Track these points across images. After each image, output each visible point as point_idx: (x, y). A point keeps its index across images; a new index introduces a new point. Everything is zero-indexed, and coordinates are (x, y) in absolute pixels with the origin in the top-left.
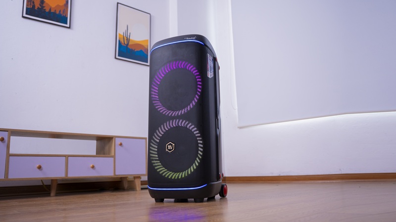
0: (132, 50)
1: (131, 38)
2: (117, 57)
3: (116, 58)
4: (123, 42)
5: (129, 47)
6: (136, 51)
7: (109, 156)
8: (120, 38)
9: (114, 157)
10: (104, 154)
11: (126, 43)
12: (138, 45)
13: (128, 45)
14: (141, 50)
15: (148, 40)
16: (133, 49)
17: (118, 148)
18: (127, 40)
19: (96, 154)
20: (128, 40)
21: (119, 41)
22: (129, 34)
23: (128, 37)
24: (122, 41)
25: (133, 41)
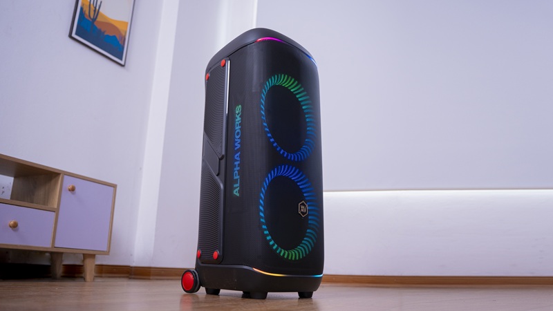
0: (100, 31)
1: (101, 10)
2: (74, 35)
3: (70, 36)
4: (87, 13)
5: (95, 23)
6: (106, 34)
7: (43, 207)
8: (83, 4)
9: (56, 211)
10: (32, 202)
11: (92, 17)
12: (110, 25)
13: (94, 19)
14: (115, 36)
15: (127, 23)
16: (103, 30)
17: (66, 196)
18: (95, 11)
19: (11, 199)
20: (97, 12)
21: (82, 9)
22: (99, 3)
23: (97, 8)
24: (86, 10)
25: (103, 16)
